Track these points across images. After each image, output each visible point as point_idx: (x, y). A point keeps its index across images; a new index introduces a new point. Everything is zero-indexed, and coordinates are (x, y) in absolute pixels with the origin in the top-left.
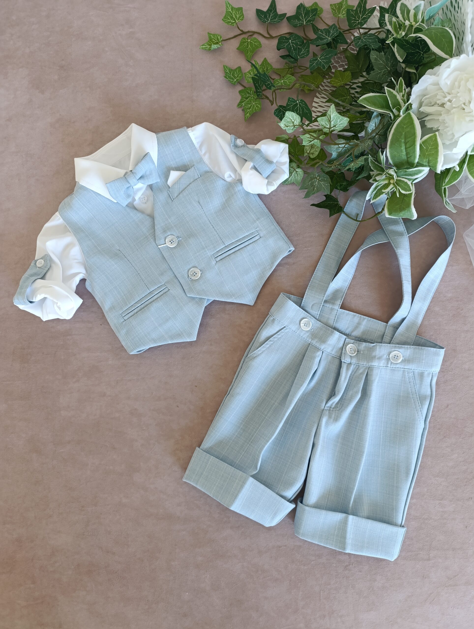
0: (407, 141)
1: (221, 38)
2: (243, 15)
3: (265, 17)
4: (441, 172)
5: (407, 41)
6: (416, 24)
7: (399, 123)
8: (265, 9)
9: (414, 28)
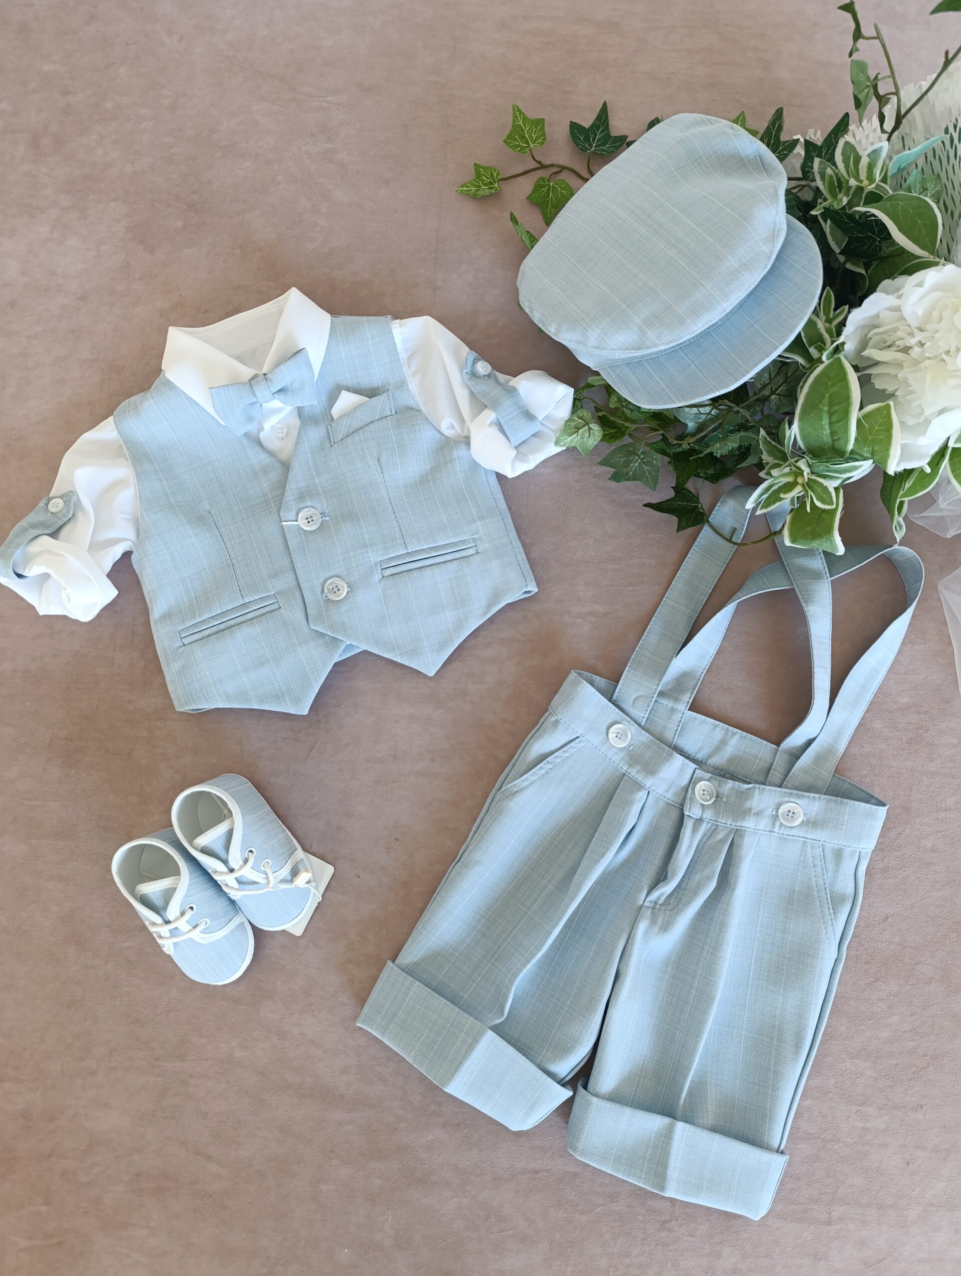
0: (833, 410)
1: (498, 174)
2: (544, 134)
3: (587, 139)
4: (895, 473)
5: (851, 217)
6: (870, 185)
7: (818, 376)
8: (587, 124)
9: (865, 192)
